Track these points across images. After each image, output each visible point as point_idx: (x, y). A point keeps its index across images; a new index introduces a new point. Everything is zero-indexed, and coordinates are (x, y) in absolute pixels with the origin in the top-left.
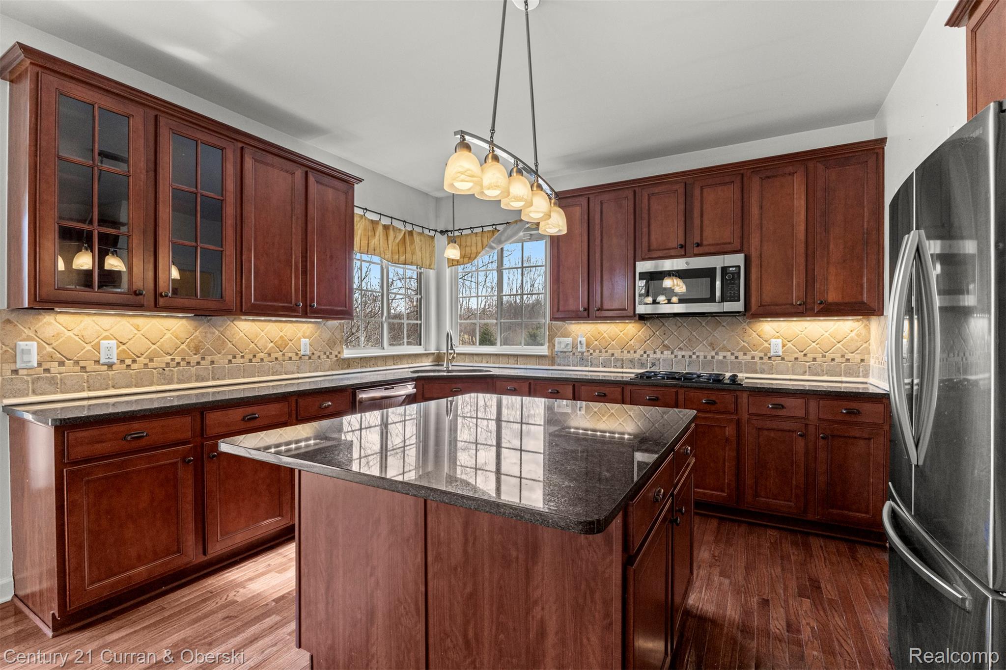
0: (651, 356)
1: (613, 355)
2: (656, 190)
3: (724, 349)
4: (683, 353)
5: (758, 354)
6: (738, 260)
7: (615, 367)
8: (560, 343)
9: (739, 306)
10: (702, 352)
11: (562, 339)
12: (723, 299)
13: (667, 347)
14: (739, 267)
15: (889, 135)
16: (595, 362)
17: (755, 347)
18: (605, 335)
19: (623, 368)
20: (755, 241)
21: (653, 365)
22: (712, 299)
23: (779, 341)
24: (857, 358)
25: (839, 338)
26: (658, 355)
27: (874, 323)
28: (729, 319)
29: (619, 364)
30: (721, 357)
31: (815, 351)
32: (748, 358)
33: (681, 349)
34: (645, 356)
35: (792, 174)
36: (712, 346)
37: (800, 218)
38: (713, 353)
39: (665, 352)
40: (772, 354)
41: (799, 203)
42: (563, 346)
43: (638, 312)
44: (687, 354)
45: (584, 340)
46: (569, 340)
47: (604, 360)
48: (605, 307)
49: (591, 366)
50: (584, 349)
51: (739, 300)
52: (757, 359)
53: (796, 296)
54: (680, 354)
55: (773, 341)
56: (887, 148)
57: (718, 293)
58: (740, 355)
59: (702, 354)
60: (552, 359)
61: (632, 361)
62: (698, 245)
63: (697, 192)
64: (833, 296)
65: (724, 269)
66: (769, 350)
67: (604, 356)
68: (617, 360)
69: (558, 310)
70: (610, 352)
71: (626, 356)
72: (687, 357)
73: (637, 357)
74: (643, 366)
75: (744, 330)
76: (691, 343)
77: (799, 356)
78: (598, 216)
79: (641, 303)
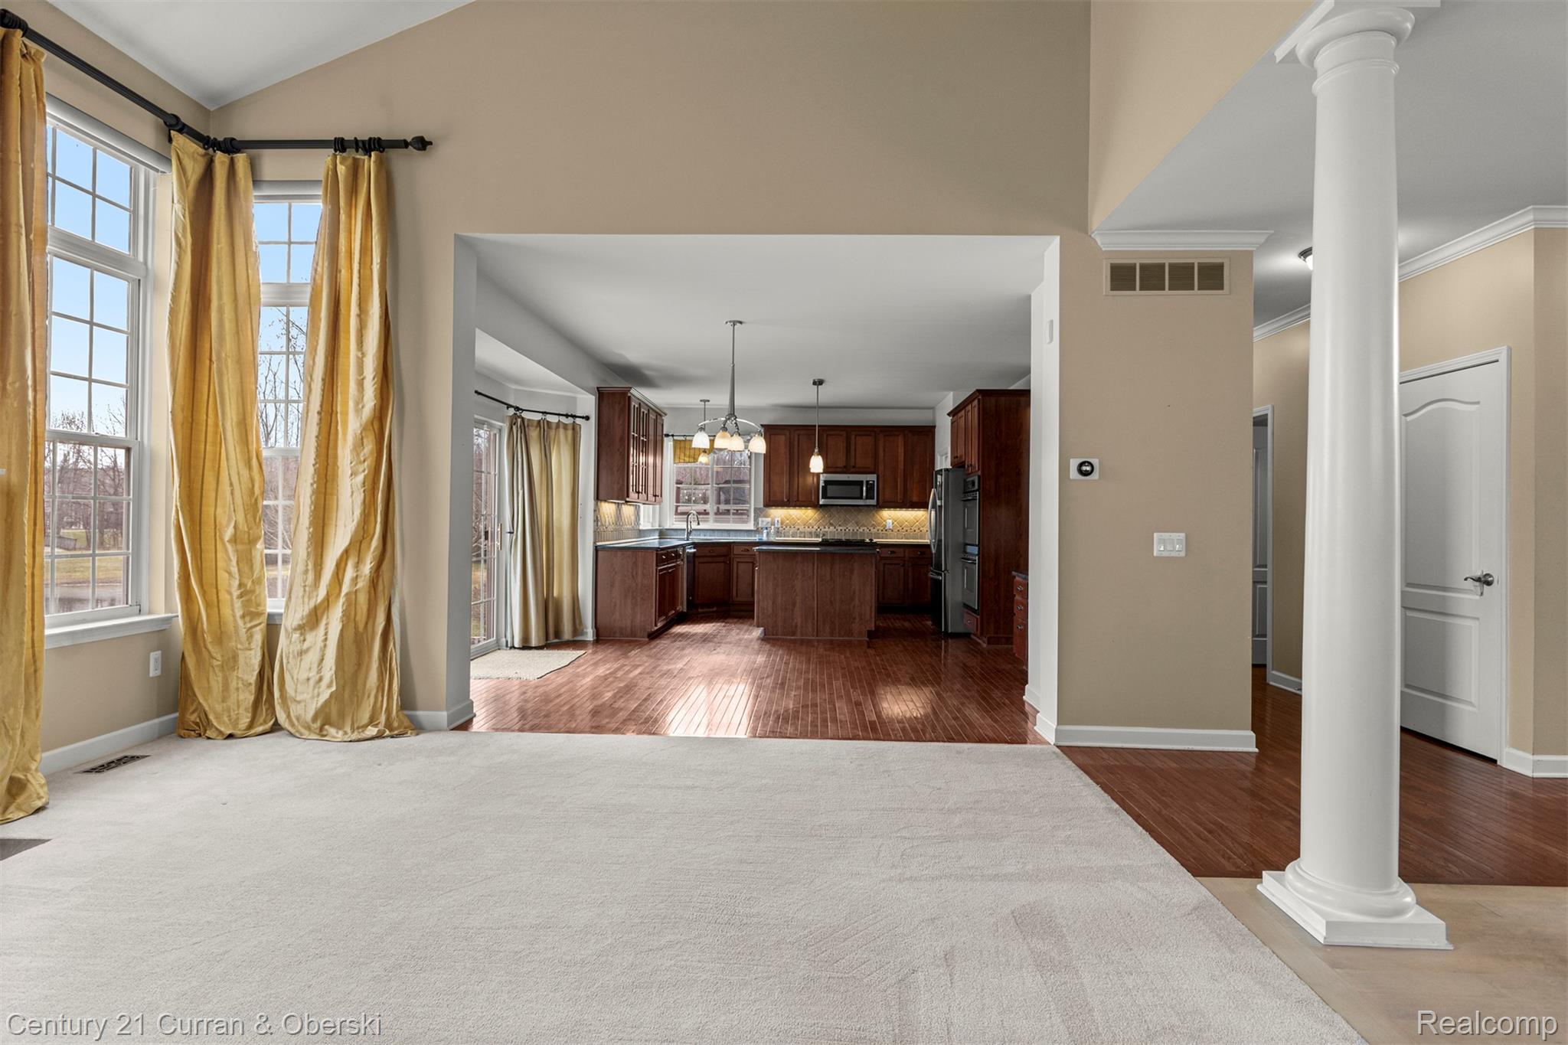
0: (823, 530)
1: (799, 529)
2: (832, 433)
3: (864, 525)
4: (841, 528)
5: (880, 528)
6: (872, 478)
7: (800, 537)
8: (763, 521)
9: (873, 502)
10: (851, 527)
11: (764, 519)
12: (867, 498)
13: (831, 524)
14: (874, 481)
15: (937, 424)
16: (787, 534)
17: (879, 524)
18: (794, 516)
19: (804, 537)
20: (881, 468)
21: (824, 535)
22: (861, 498)
23: (890, 521)
24: (925, 529)
25: (918, 519)
26: (827, 529)
28: (866, 508)
29: (802, 535)
30: (861, 530)
31: (907, 526)
32: (876, 530)
33: (840, 525)
34: (819, 530)
35: (898, 435)
36: (857, 523)
37: (901, 458)
38: (858, 528)
39: (831, 527)
40: (887, 527)
41: (901, 450)
42: (765, 523)
43: (821, 503)
44: (843, 528)
45: (779, 519)
46: (769, 520)
47: (793, 533)
48: (800, 499)
49: (784, 537)
50: (779, 526)
51: (874, 499)
52: (880, 531)
53: (899, 497)
54: (839, 528)
55: (888, 521)
56: (936, 430)
57: (864, 494)
58: (871, 529)
59: (851, 529)
60: (758, 531)
61: (811, 533)
62: (854, 467)
63: (853, 437)
64: (915, 499)
65: (867, 482)
66: (884, 526)
67: (792, 530)
68: (801, 533)
69: (769, 500)
70: (797, 527)
71: (807, 529)
72: (843, 531)
73: (814, 530)
74: (817, 536)
75: (874, 516)
76: (846, 522)
77: (901, 528)
78: (796, 443)
79: (822, 498)
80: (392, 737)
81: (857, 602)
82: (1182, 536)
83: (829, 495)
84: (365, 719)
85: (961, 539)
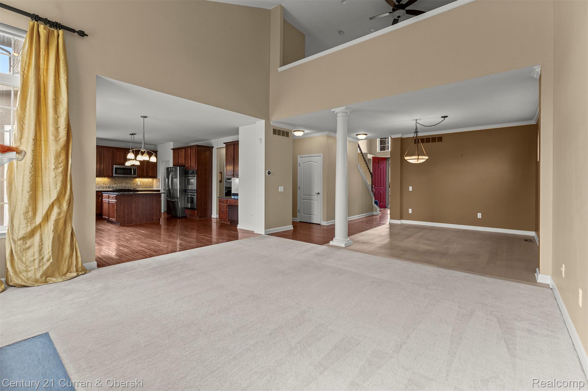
0: (112, 186)
1: (101, 186)
2: (118, 150)
3: (129, 184)
5: (135, 185)
7: (101, 188)
9: (136, 176)
10: (124, 185)
13: (115, 184)
14: (136, 169)
17: (135, 183)
18: (98, 181)
19: (104, 189)
23: (139, 182)
24: (152, 185)
25: (149, 182)
26: (113, 185)
27: (155, 180)
28: (130, 178)
30: (128, 186)
31: (145, 184)
32: (134, 186)
33: (119, 184)
34: (110, 186)
39: (115, 185)
40: (138, 184)
43: (114, 176)
44: (120, 185)
47: (98, 187)
51: (136, 174)
52: (135, 186)
54: (119, 185)
55: (138, 182)
56: (158, 152)
57: (132, 173)
58: (132, 185)
63: (126, 152)
64: (150, 175)
65: (133, 169)
66: (137, 184)
68: (102, 187)
71: (105, 186)
72: (121, 186)
73: (108, 186)
74: (109, 188)
75: (133, 180)
76: (122, 183)
77: (143, 185)
78: (102, 153)
79: (115, 174)
80: (83, 274)
81: (155, 210)
82: (283, 187)
83: (117, 173)
84: (65, 270)
85: (184, 188)
